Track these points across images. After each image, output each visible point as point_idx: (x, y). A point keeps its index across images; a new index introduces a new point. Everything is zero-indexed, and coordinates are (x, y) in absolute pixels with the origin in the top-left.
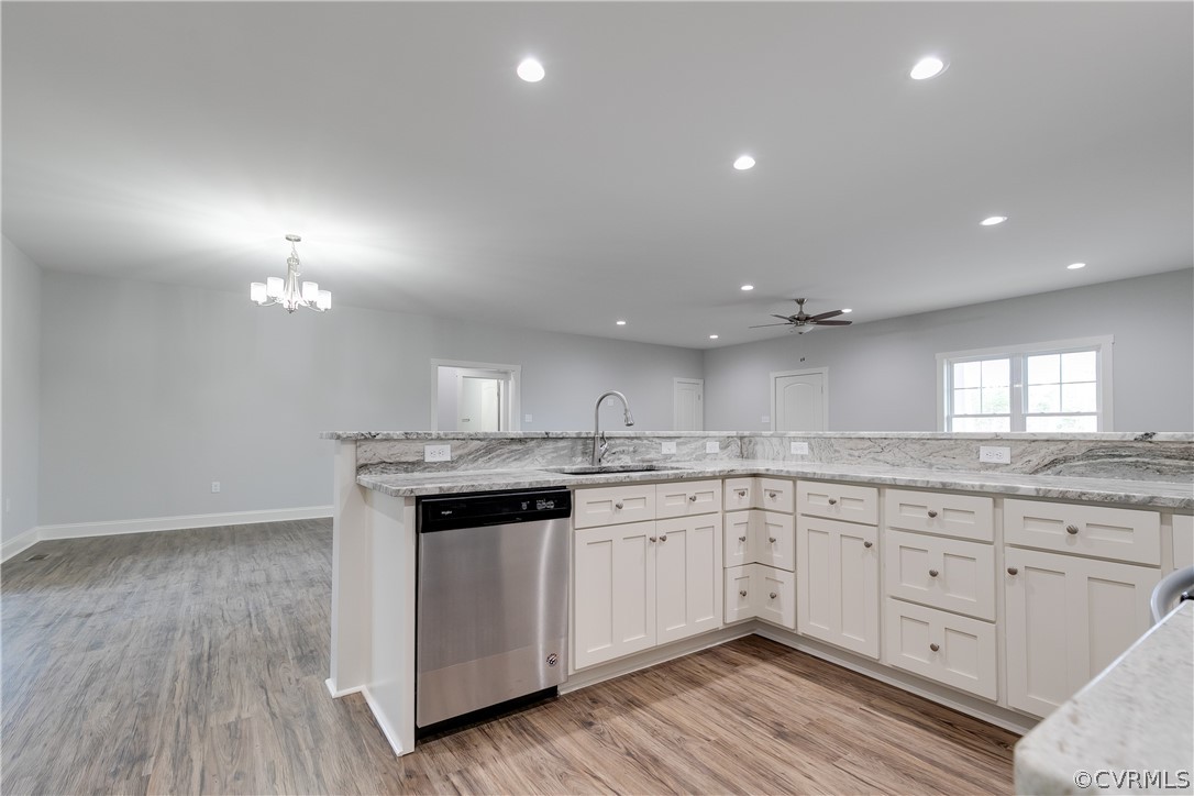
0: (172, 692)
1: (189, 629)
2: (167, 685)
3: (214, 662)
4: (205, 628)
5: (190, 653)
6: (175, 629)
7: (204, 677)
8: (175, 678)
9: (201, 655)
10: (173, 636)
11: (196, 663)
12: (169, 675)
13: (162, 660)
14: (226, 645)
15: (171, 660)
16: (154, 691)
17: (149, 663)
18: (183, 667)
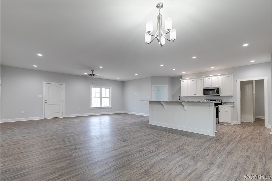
0: (234, 143)
1: (225, 151)
2: (234, 144)
3: (225, 143)
4: (221, 150)
5: (228, 146)
6: (228, 153)
7: (228, 143)
8: (233, 144)
9: (226, 145)
10: (229, 151)
11: (228, 144)
12: (234, 145)
13: (234, 147)
14: (221, 145)
15: (232, 147)
16: (236, 144)
17: (236, 148)
18: (231, 145)
